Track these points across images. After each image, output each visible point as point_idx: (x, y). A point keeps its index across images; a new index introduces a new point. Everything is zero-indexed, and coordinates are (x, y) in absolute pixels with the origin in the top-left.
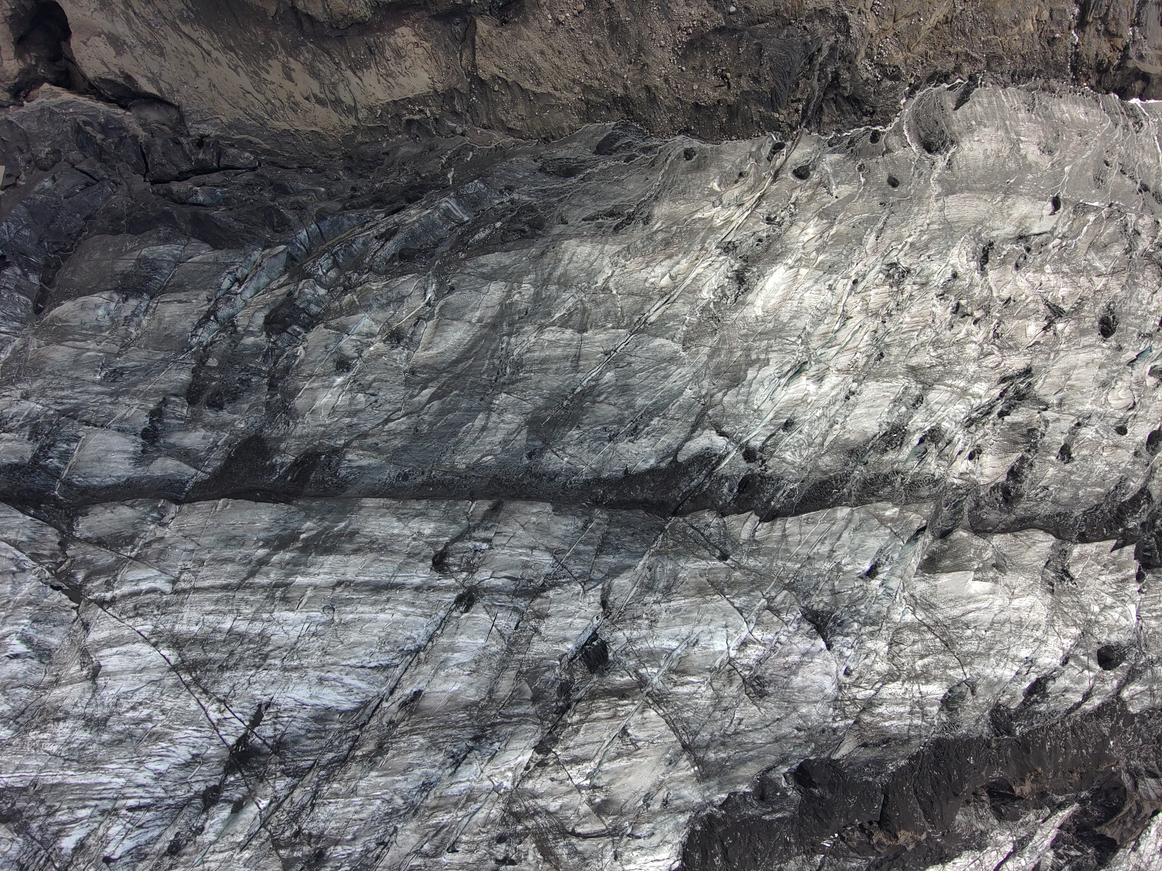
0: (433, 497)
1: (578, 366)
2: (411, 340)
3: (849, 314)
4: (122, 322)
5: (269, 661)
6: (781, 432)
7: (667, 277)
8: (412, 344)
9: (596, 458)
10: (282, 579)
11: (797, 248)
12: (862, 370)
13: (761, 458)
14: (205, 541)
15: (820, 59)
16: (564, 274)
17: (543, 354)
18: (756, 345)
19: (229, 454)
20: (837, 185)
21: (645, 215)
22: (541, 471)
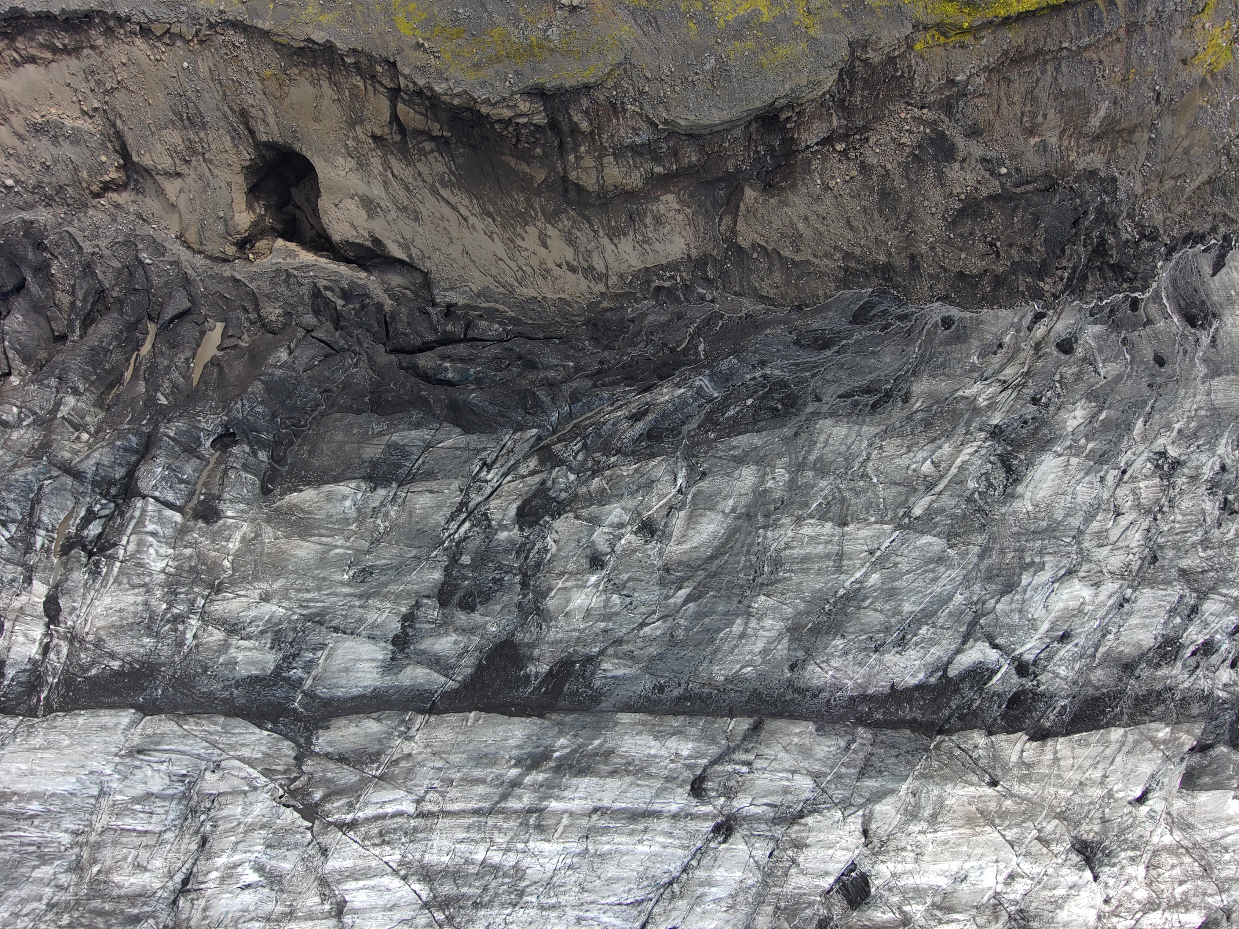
0: (691, 713)
1: (841, 567)
2: (664, 532)
3: (1121, 510)
4: (370, 514)
5: (525, 899)
6: (1055, 644)
7: (928, 462)
8: (665, 537)
9: (862, 671)
10: (535, 803)
11: (1067, 435)
12: (1137, 575)
13: (1034, 673)
14: (455, 759)
15: (1087, 223)
16: (820, 459)
17: (803, 552)
18: (1030, 545)
19: (481, 661)
20: (1104, 361)
21: (903, 392)
22: (804, 686)
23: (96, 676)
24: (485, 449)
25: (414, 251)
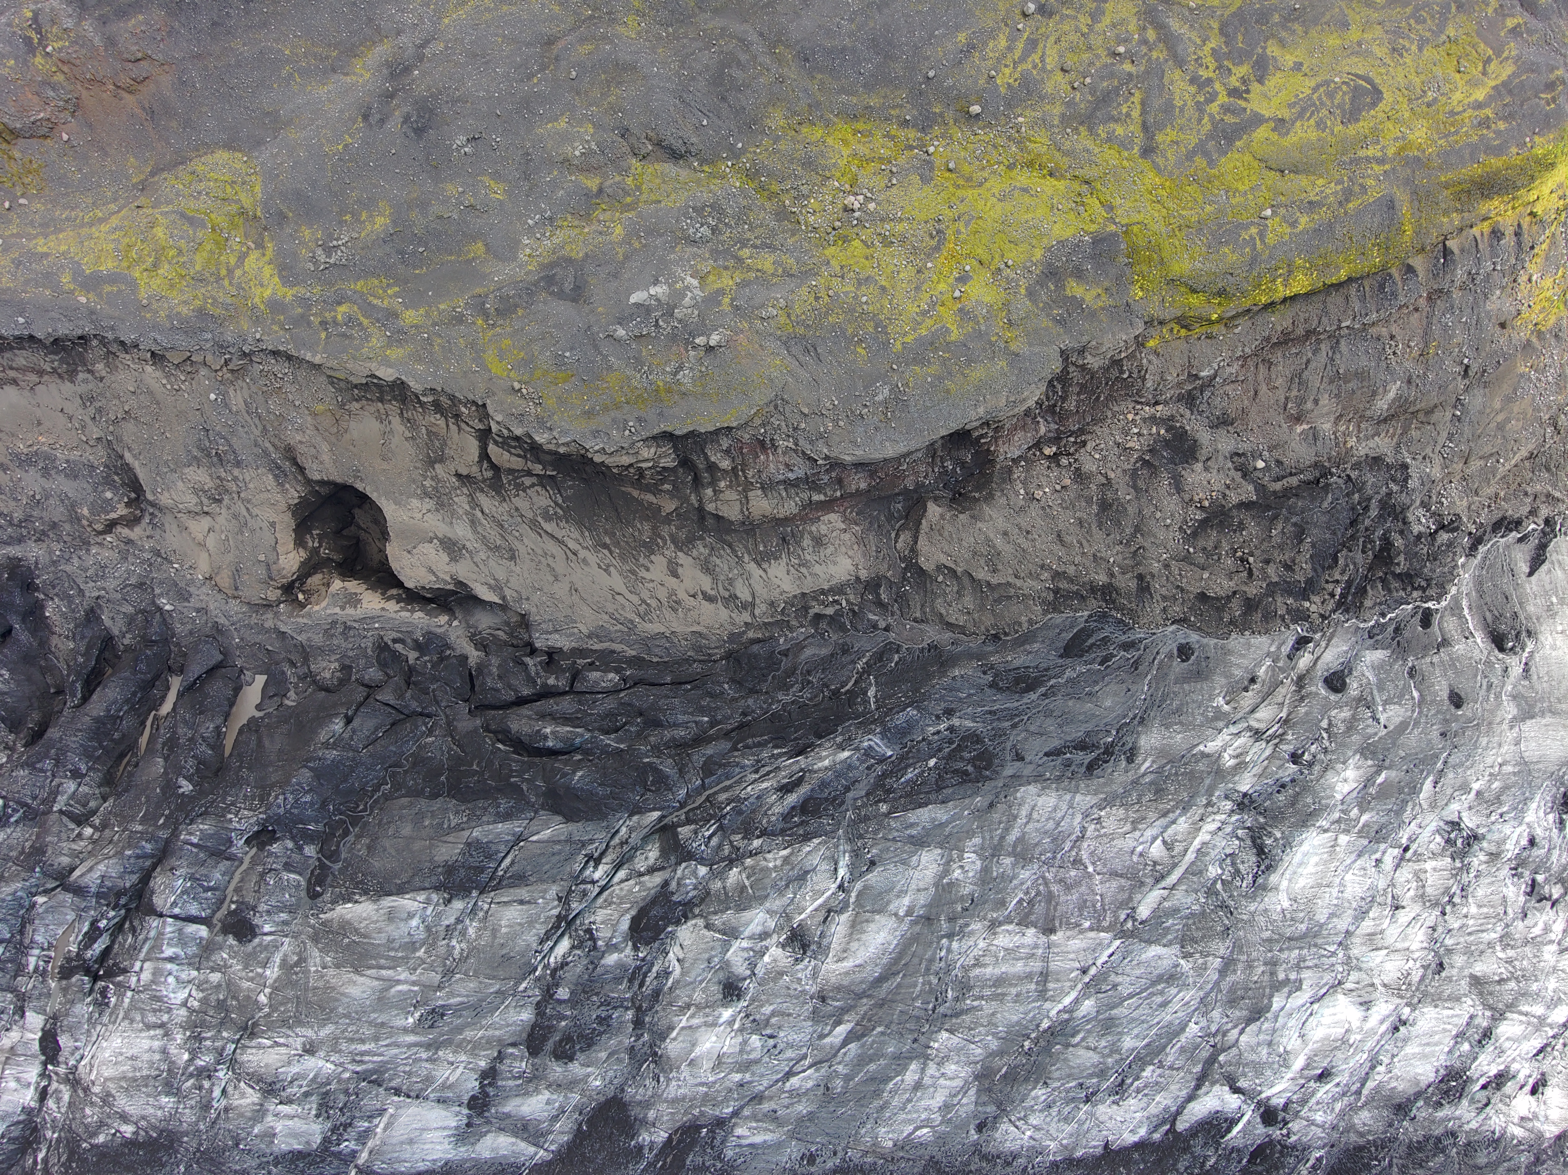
1: (1046, 990)
2: (819, 944)
3: (1400, 902)
4: (442, 934)
6: (1314, 1084)
7: (1159, 842)
8: (821, 951)
9: (1068, 1129)
11: (1335, 805)
12: (1417, 989)
13: (1284, 1120)
15: (1367, 522)
16: (1019, 840)
17: (997, 971)
18: (1284, 955)
19: (580, 1125)
20: (1384, 705)
21: (1128, 747)
22: (994, 1151)
23: (104, 1145)
24: (592, 841)
25: (508, 593)
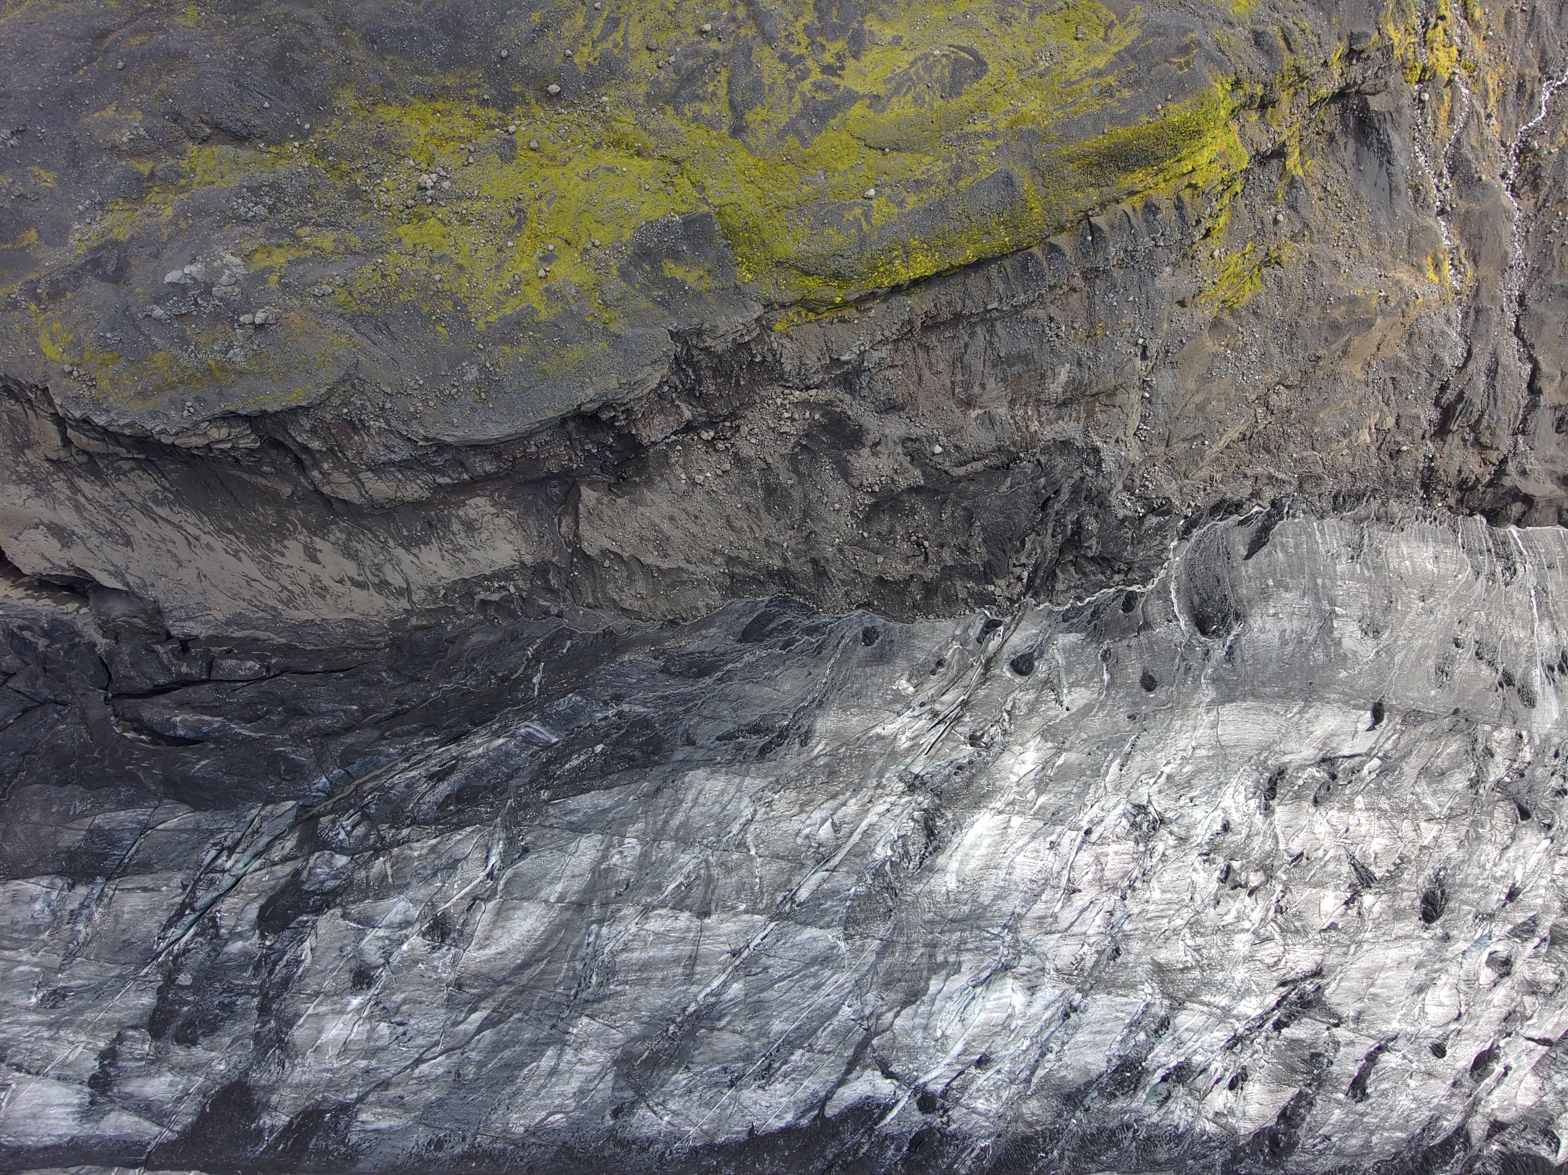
1: (692, 974)
2: (461, 932)
3: (1076, 886)
4: (67, 917)
6: (973, 1070)
7: (828, 824)
8: (463, 939)
9: (709, 1114)
11: (1010, 787)
12: (1090, 975)
13: (942, 1106)
15: (1058, 505)
16: (683, 824)
17: (644, 956)
18: (944, 938)
19: (204, 1107)
20: (1070, 688)
21: (803, 730)
22: (629, 1137)
24: (221, 830)
25: (130, 579)
